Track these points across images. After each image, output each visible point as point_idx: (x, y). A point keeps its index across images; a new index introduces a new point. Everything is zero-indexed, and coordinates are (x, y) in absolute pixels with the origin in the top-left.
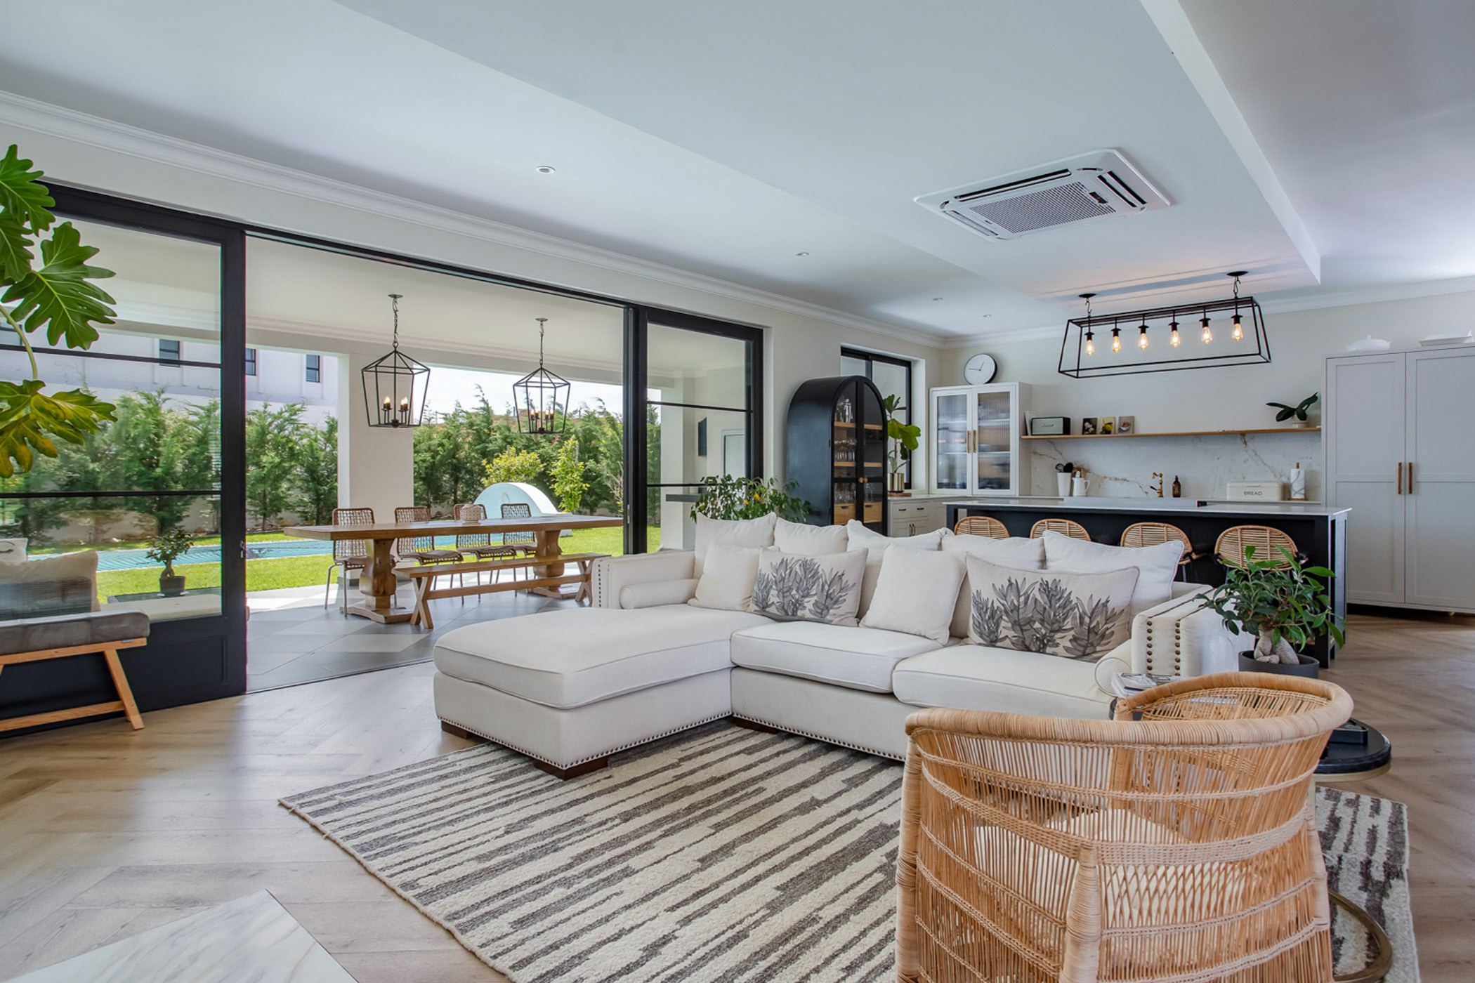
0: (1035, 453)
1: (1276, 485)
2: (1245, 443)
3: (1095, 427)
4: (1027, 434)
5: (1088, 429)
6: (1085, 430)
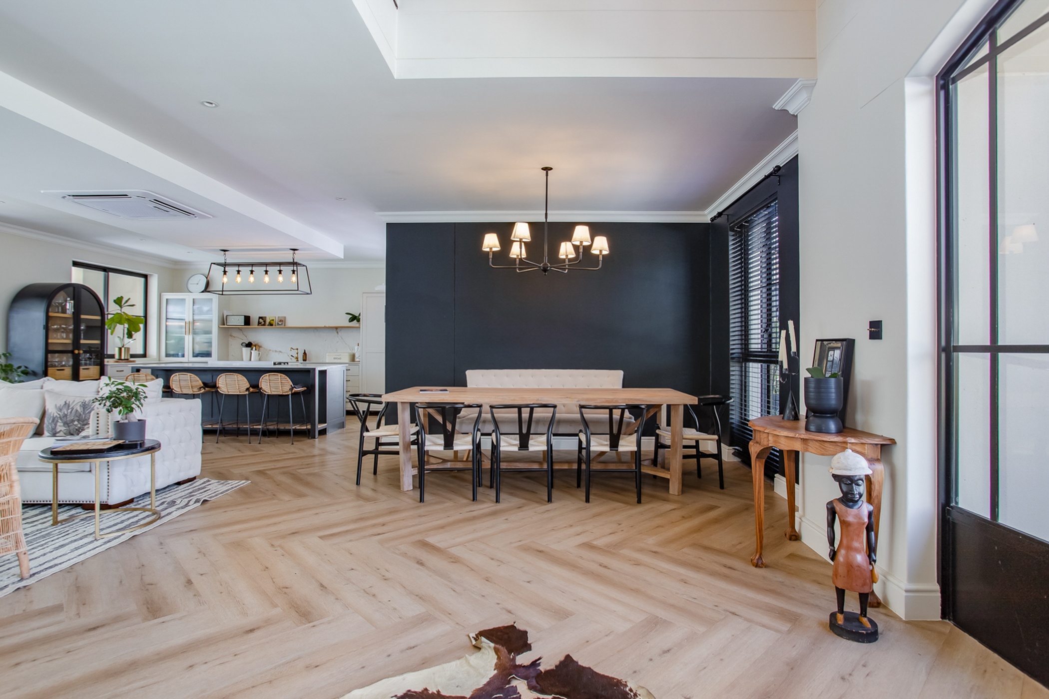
0: (231, 336)
1: (347, 354)
2: (337, 333)
3: (265, 322)
4: (224, 325)
5: (261, 323)
6: (259, 323)
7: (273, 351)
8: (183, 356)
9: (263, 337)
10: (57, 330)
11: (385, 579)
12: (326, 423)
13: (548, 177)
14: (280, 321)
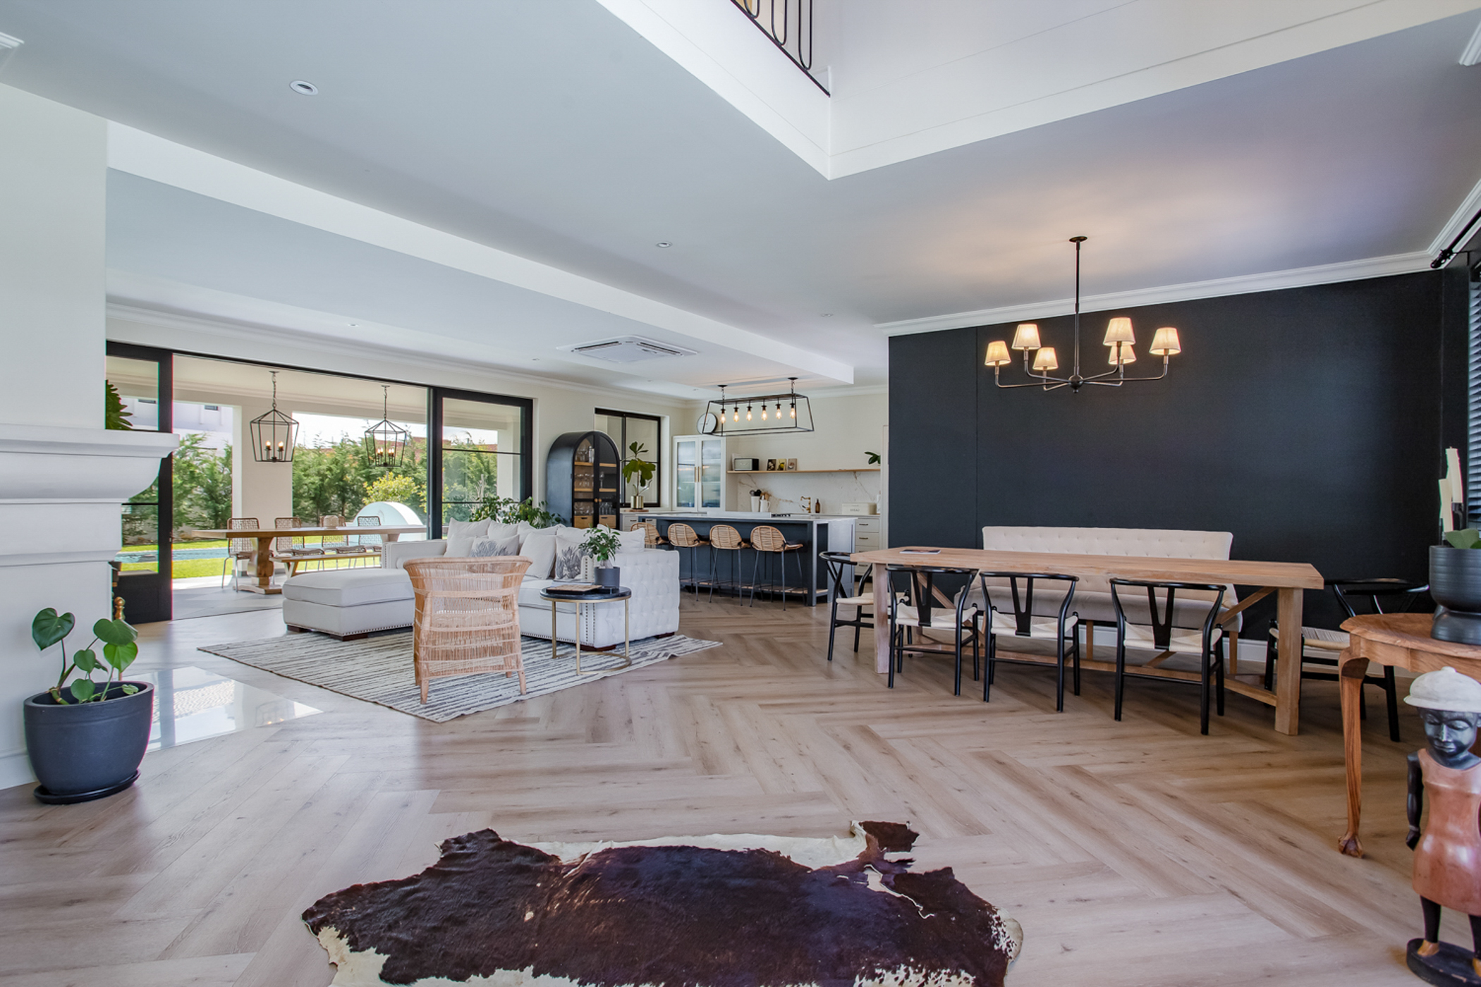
0: (740, 482)
1: (867, 505)
2: (856, 477)
3: (774, 465)
4: (732, 470)
5: (771, 467)
6: (769, 467)
7: (783, 501)
8: (693, 506)
9: (773, 484)
10: (581, 479)
11: (801, 755)
12: (827, 588)
13: (1080, 251)
14: (792, 464)
